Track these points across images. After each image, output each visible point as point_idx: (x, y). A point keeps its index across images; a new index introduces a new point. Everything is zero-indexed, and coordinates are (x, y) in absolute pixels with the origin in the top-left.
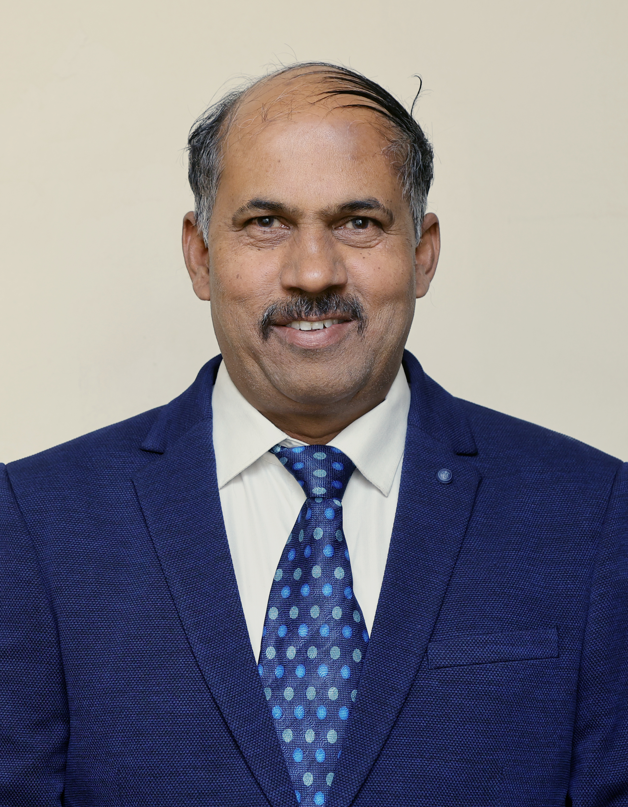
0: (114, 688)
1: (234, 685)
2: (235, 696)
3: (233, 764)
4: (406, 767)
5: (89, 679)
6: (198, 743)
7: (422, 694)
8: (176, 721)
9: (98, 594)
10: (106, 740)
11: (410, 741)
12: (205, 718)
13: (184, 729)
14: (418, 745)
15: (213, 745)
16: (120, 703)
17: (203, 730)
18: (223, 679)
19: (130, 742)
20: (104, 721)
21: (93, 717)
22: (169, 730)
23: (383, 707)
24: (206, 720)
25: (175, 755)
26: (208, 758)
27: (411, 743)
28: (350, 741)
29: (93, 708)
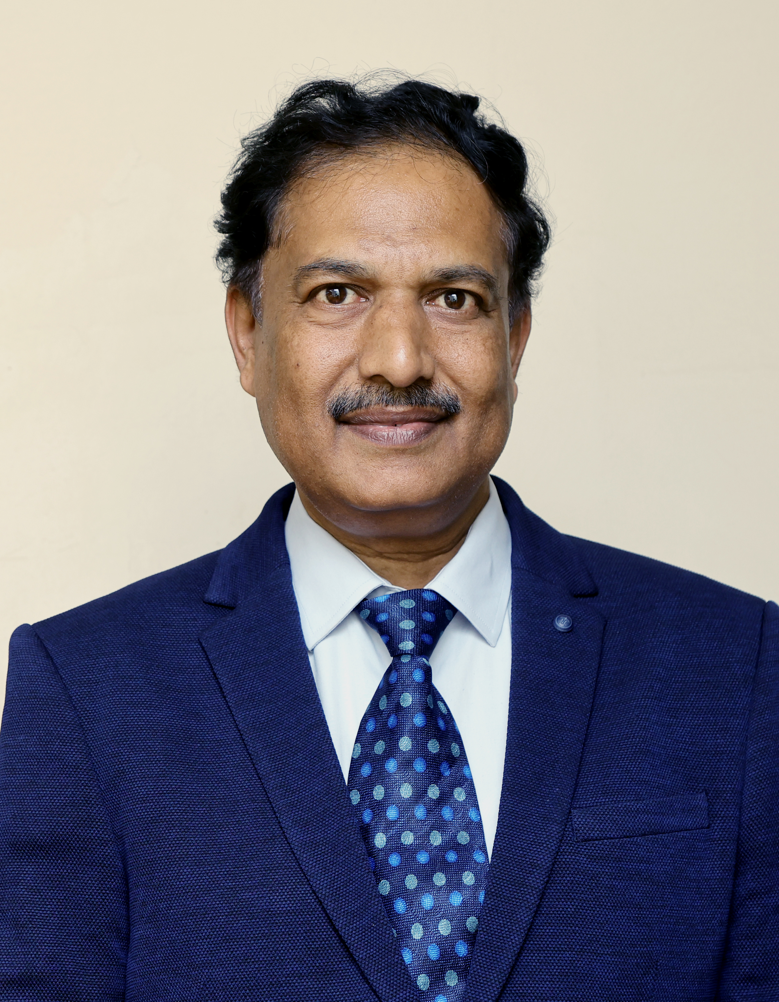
0: (196, 886)
1: (338, 875)
2: (340, 887)
3: (346, 970)
4: (553, 963)
5: (165, 876)
6: (303, 946)
7: (568, 872)
8: (274, 920)
9: (168, 773)
10: (187, 949)
11: (556, 931)
12: (310, 915)
13: (285, 929)
14: (566, 936)
15: (321, 948)
16: (204, 903)
17: (308, 930)
18: (325, 868)
19: (219, 950)
20: (185, 927)
21: (171, 922)
22: (266, 931)
23: (522, 889)
24: (312, 918)
25: (276, 961)
26: (316, 964)
27: (558, 934)
28: (485, 934)
29: (171, 911)
